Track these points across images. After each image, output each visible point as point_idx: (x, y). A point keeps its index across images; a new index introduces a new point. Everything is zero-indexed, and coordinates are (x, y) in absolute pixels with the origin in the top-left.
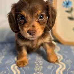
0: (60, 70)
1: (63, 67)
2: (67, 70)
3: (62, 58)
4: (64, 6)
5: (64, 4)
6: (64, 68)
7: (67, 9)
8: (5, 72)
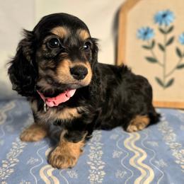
4: (139, 38)
5: (139, 34)
7: (146, 43)
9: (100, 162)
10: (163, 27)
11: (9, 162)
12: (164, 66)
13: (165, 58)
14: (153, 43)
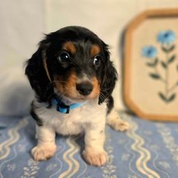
0: (142, 160)
1: (146, 156)
2: (154, 161)
3: (143, 142)
6: (149, 158)
8: (56, 165)
9: (112, 166)
10: (165, 46)
11: (30, 170)
12: (166, 82)
13: (167, 75)
14: (156, 61)
